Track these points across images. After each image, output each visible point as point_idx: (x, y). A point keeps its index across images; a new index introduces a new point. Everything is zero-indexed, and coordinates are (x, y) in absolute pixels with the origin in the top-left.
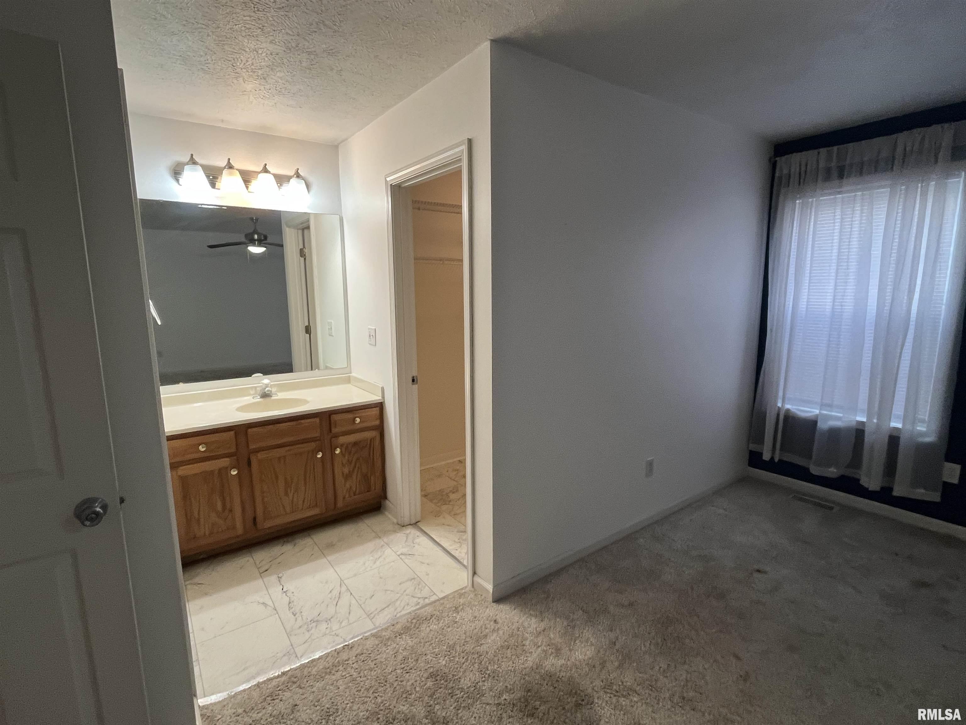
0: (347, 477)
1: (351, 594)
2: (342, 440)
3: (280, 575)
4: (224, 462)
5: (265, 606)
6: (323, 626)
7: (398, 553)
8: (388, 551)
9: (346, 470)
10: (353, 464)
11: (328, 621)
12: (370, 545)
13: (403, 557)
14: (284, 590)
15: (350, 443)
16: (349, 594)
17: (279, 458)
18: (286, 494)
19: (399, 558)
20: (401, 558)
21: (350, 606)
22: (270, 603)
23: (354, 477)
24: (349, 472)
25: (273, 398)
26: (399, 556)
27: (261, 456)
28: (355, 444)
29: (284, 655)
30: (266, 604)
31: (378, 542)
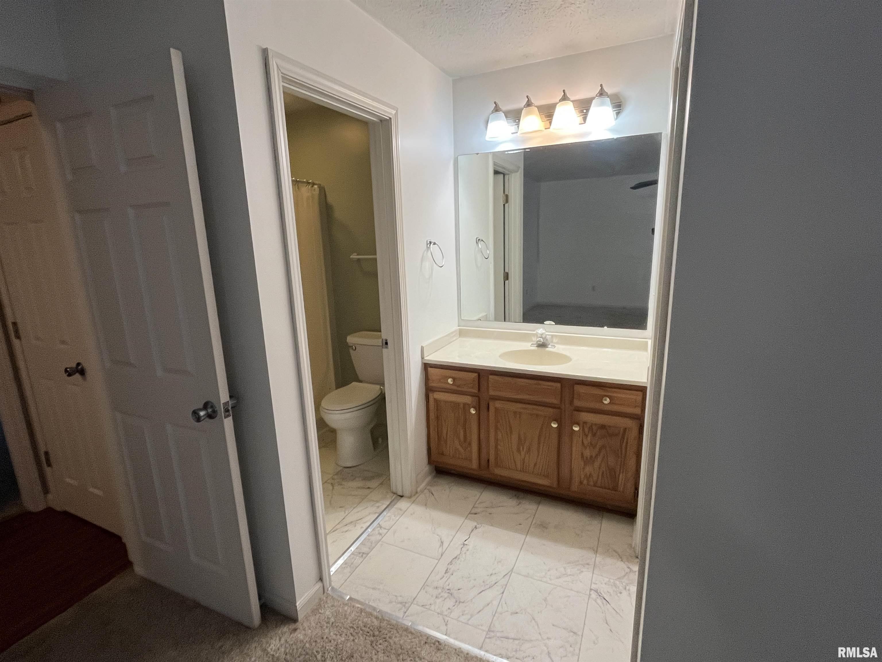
0: (588, 461)
1: (503, 593)
2: (585, 417)
3: (478, 526)
4: (467, 399)
5: (441, 546)
6: (450, 603)
7: (594, 586)
8: (587, 575)
9: (587, 453)
10: (597, 449)
11: (458, 602)
12: (576, 554)
13: (594, 595)
14: (465, 543)
15: (596, 424)
16: (502, 590)
17: (515, 413)
18: (519, 450)
19: (588, 592)
20: (590, 595)
21: (488, 605)
22: (446, 545)
23: (597, 464)
24: (591, 457)
25: (547, 349)
26: (591, 589)
27: (498, 404)
28: (603, 427)
29: (401, 603)
30: (443, 544)
31: (590, 555)
